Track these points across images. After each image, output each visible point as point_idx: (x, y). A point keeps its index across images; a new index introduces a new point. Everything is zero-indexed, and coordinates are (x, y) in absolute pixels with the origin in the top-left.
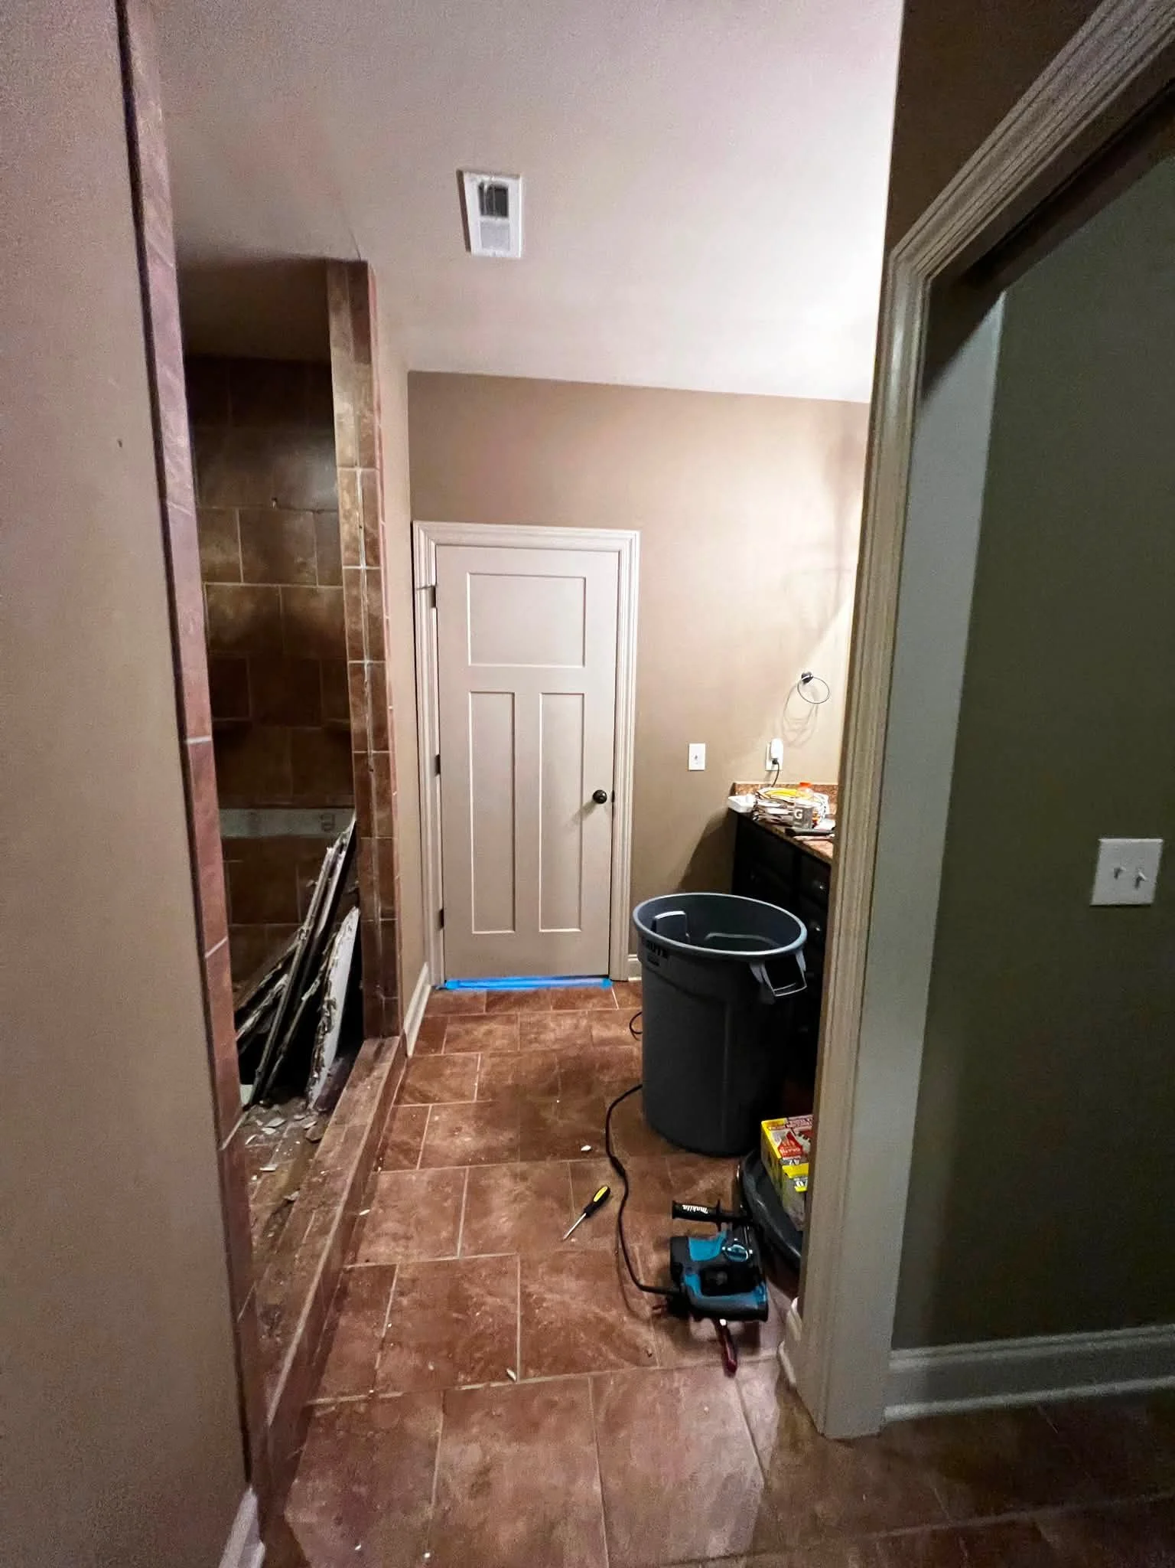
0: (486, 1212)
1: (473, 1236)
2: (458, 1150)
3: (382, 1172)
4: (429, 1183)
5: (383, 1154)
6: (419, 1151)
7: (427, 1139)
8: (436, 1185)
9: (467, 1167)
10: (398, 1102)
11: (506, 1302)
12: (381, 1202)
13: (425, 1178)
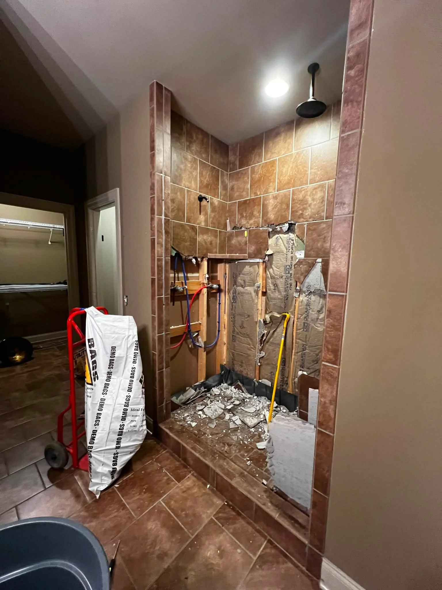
0: (164, 525)
1: (161, 511)
2: (207, 543)
3: (223, 504)
4: (201, 516)
5: (234, 509)
6: (223, 526)
7: (227, 534)
8: (197, 517)
9: (193, 537)
10: (270, 542)
11: (130, 501)
12: (208, 494)
13: (204, 516)
